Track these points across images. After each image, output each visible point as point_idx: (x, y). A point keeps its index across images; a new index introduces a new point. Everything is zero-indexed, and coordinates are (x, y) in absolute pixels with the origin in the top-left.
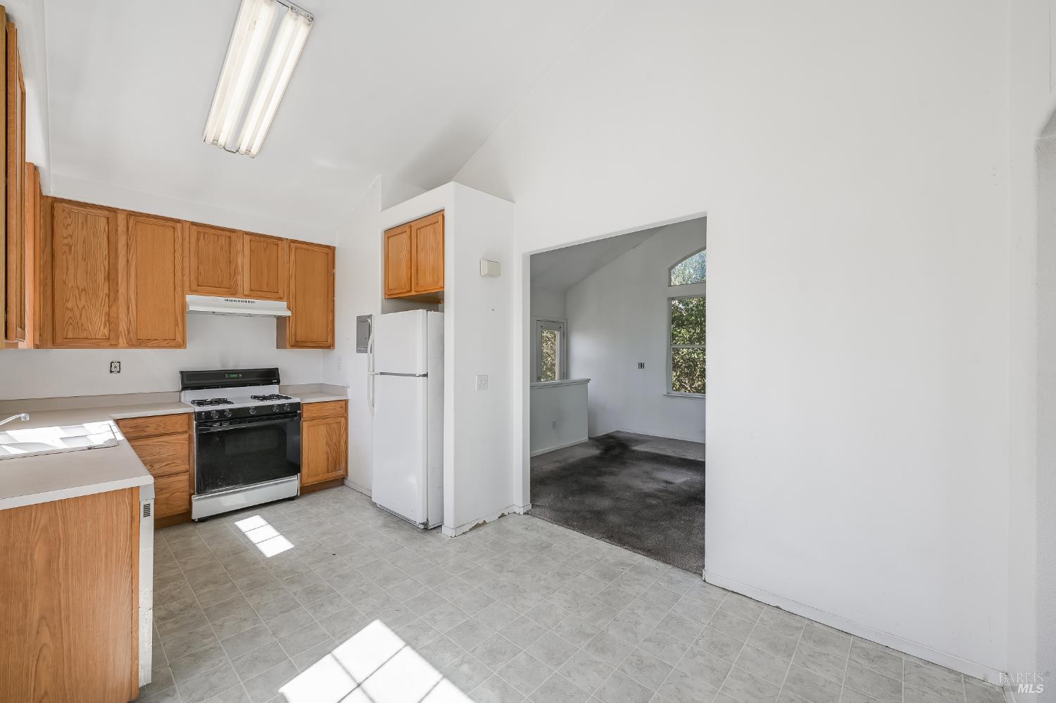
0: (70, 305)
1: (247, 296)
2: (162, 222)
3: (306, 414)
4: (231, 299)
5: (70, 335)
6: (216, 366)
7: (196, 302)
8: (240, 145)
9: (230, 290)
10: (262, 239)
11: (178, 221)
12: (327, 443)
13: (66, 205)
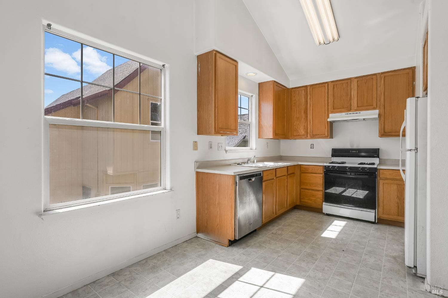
0: (295, 124)
1: (356, 110)
2: (321, 85)
3: (381, 175)
4: (348, 113)
5: (295, 135)
6: (348, 146)
7: (333, 117)
8: (330, 40)
9: (349, 109)
10: (364, 78)
11: (326, 83)
12: (398, 197)
13: (294, 89)
